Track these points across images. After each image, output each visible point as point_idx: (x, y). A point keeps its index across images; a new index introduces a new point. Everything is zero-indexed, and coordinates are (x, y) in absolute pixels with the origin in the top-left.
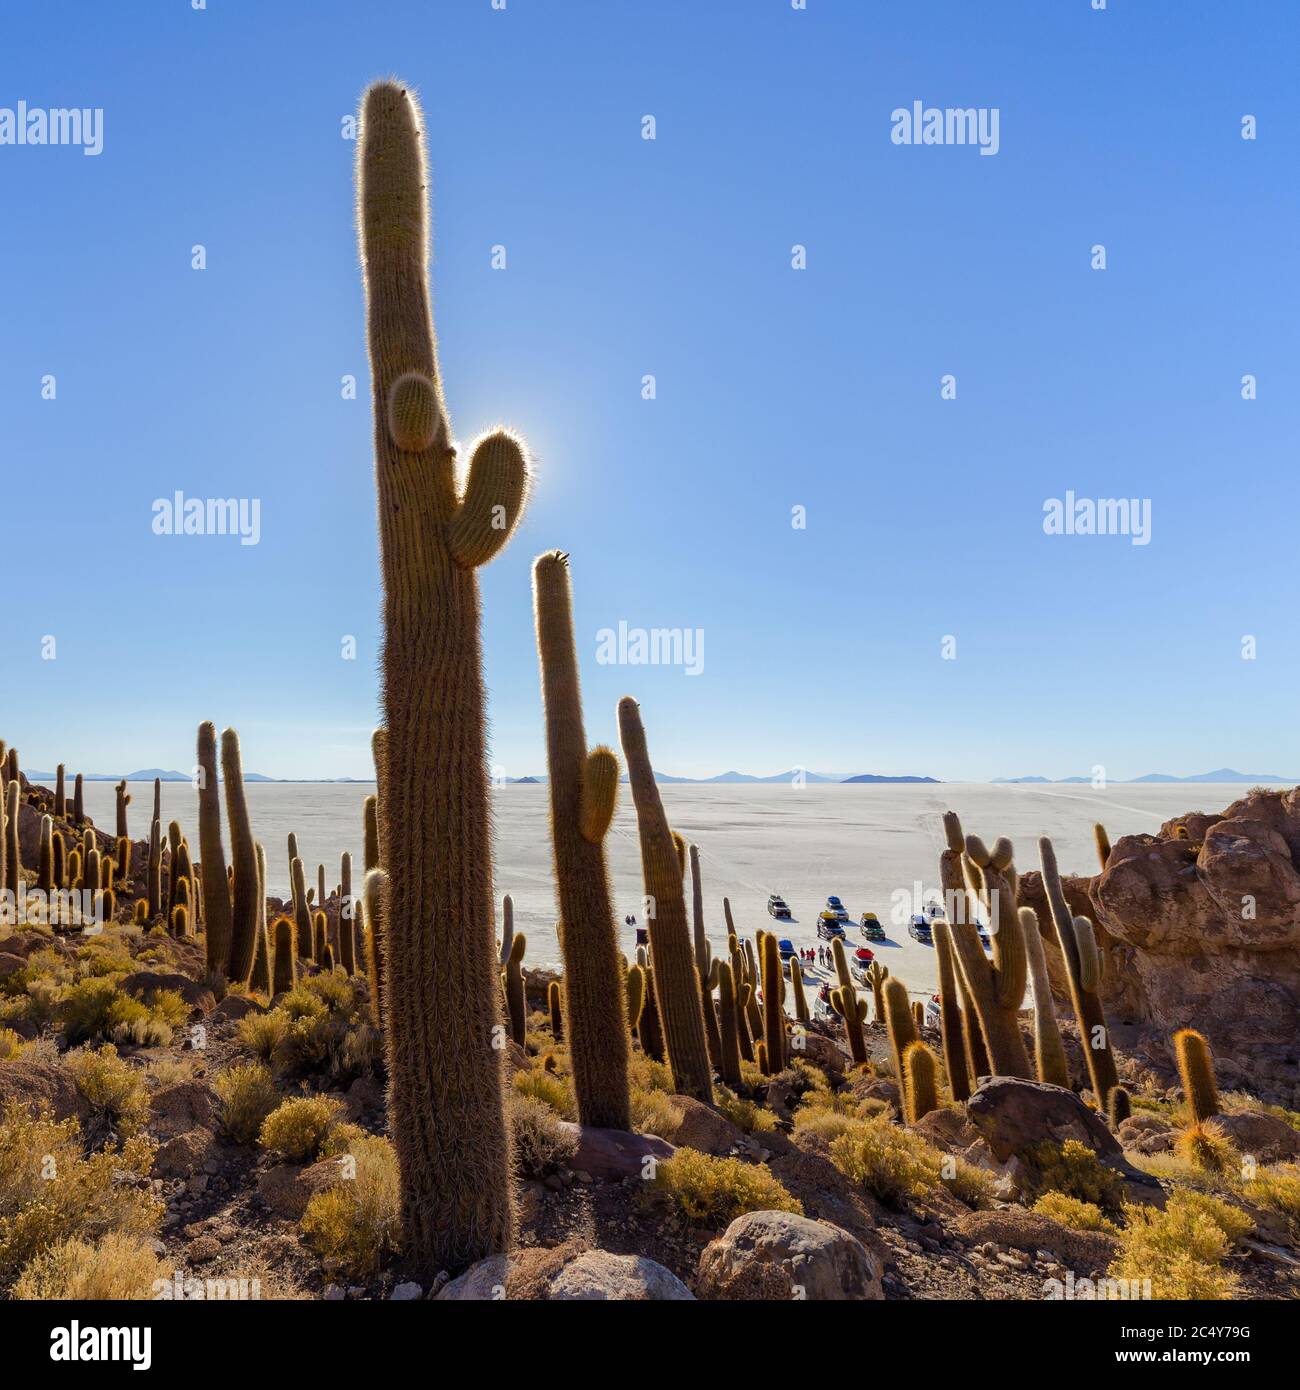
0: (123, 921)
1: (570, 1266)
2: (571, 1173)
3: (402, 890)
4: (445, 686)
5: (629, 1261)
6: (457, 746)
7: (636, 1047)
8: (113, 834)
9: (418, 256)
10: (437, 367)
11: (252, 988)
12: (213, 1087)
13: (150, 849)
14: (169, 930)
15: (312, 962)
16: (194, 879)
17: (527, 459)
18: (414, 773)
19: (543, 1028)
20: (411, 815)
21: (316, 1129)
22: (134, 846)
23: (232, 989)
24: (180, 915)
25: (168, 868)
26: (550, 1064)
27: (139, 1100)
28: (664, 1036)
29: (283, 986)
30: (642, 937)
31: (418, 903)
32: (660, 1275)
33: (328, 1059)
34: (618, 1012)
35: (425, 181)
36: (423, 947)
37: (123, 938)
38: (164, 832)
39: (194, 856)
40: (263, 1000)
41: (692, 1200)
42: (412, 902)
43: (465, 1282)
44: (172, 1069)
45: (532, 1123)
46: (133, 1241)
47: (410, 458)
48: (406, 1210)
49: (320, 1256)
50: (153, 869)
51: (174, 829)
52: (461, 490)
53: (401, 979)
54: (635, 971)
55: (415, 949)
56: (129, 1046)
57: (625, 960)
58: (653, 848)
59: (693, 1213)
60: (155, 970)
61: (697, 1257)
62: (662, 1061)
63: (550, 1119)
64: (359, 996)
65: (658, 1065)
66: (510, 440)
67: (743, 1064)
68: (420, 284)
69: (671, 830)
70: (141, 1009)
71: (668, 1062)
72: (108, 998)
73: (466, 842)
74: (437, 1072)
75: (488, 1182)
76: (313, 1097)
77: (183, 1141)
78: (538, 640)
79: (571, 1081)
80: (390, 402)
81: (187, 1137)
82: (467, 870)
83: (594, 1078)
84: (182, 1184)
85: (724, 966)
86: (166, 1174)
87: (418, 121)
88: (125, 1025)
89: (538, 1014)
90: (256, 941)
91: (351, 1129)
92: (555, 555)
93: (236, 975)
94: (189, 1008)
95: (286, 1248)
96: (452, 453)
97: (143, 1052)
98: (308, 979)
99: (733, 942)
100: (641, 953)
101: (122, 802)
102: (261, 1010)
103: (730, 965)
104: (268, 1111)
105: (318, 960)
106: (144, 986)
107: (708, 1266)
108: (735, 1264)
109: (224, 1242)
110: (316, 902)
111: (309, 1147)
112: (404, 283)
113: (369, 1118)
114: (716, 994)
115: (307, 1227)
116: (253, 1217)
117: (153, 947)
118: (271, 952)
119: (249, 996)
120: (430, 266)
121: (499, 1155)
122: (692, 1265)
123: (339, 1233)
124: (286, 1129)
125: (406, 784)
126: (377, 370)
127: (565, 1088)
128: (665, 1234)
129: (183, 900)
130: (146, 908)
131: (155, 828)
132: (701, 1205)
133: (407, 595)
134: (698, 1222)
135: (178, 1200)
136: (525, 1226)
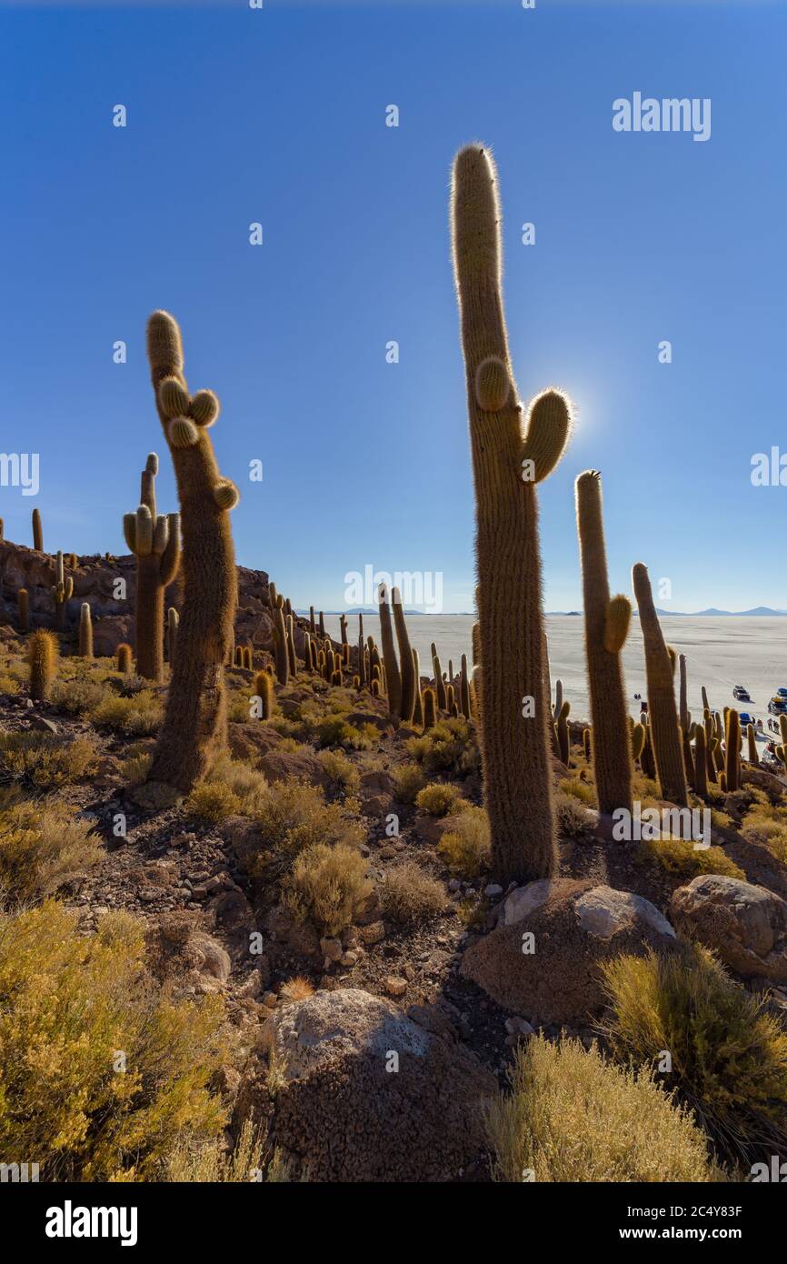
0: (347, 686)
1: (589, 894)
2: (593, 838)
3: (490, 679)
4: (515, 560)
5: (625, 895)
6: (522, 596)
7: (637, 769)
8: (341, 642)
9: (494, 275)
10: (508, 352)
11: (414, 724)
12: (392, 774)
13: (358, 650)
14: (370, 692)
15: (446, 711)
16: (382, 666)
17: (569, 408)
18: (496, 613)
19: (580, 754)
20: (495, 638)
21: (445, 801)
22: (351, 648)
23: (403, 724)
24: (376, 684)
25: (369, 660)
26: (583, 775)
27: (354, 777)
28: (656, 765)
29: (429, 724)
30: (644, 706)
31: (499, 687)
32: (645, 906)
33: (453, 764)
34: (625, 751)
35: (498, 217)
36: (502, 712)
37: (347, 695)
38: (365, 642)
39: (381, 655)
40: (419, 730)
41: (669, 861)
42: (496, 687)
43: (526, 890)
44: (372, 762)
45: (570, 809)
46: (349, 848)
47: (491, 416)
48: (494, 848)
49: (447, 864)
50: (361, 661)
51: (370, 640)
52: (525, 434)
53: (490, 728)
54: (639, 727)
55: (498, 713)
56: (350, 749)
57: (632, 719)
58: (654, 656)
59: (669, 868)
60: (363, 712)
61: (671, 893)
62: (655, 780)
63: (580, 807)
64: (471, 731)
65: (651, 781)
66: (558, 396)
67: (709, 784)
68: (496, 295)
69: (667, 644)
70: (356, 731)
71: (658, 780)
72: (340, 725)
73: (528, 653)
74: (511, 779)
75: (541, 840)
76: (444, 784)
77: (377, 800)
78: (578, 528)
79: (595, 787)
80: (477, 379)
81: (379, 797)
82: (529, 669)
83: (609, 788)
84: (377, 820)
85: (699, 727)
86: (370, 814)
87: (492, 172)
88: (348, 739)
89: (577, 746)
90: (415, 700)
91: (465, 802)
92: (590, 473)
93: (405, 717)
94: (380, 733)
95: (430, 858)
96: (519, 409)
97: (359, 753)
98: (442, 721)
99: (706, 713)
100: (643, 717)
101: (344, 626)
102: (418, 736)
103: (704, 727)
104: (422, 789)
105: (449, 710)
106: (358, 720)
107: (678, 900)
108: (696, 901)
109: (398, 851)
110: (448, 680)
111: (442, 810)
112: (484, 295)
113: (475, 797)
114: (693, 743)
115: (441, 849)
116: (413, 840)
117: (362, 700)
118: (423, 705)
119: (412, 728)
120: (503, 281)
121: (548, 826)
122: (667, 897)
123: (457, 855)
124: (429, 799)
125: (492, 619)
126: (468, 359)
127: (591, 790)
128: (651, 877)
129: (377, 677)
130: (359, 680)
131: (361, 639)
132: (675, 865)
133: (490, 504)
134: (672, 874)
135: (375, 828)
136: (563, 862)
